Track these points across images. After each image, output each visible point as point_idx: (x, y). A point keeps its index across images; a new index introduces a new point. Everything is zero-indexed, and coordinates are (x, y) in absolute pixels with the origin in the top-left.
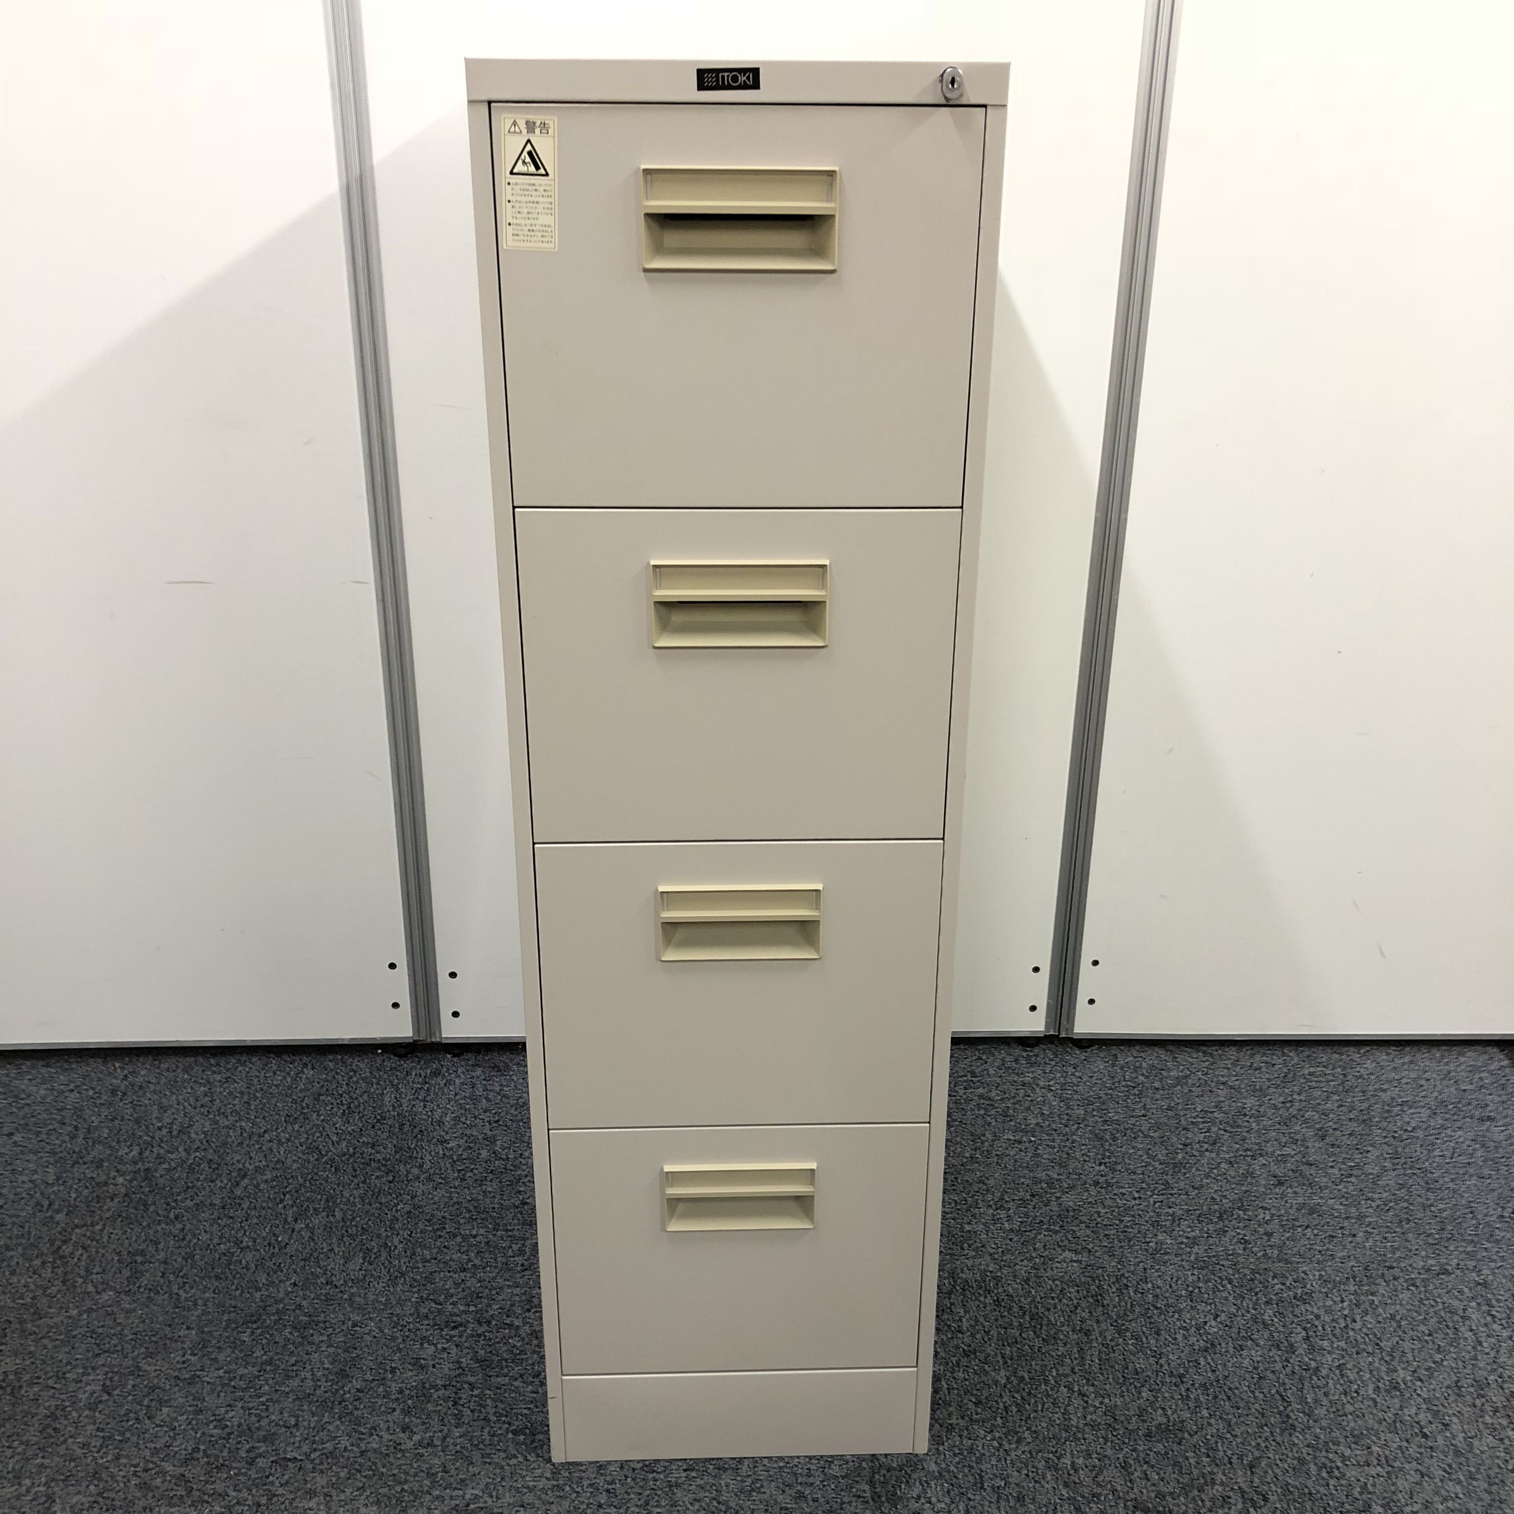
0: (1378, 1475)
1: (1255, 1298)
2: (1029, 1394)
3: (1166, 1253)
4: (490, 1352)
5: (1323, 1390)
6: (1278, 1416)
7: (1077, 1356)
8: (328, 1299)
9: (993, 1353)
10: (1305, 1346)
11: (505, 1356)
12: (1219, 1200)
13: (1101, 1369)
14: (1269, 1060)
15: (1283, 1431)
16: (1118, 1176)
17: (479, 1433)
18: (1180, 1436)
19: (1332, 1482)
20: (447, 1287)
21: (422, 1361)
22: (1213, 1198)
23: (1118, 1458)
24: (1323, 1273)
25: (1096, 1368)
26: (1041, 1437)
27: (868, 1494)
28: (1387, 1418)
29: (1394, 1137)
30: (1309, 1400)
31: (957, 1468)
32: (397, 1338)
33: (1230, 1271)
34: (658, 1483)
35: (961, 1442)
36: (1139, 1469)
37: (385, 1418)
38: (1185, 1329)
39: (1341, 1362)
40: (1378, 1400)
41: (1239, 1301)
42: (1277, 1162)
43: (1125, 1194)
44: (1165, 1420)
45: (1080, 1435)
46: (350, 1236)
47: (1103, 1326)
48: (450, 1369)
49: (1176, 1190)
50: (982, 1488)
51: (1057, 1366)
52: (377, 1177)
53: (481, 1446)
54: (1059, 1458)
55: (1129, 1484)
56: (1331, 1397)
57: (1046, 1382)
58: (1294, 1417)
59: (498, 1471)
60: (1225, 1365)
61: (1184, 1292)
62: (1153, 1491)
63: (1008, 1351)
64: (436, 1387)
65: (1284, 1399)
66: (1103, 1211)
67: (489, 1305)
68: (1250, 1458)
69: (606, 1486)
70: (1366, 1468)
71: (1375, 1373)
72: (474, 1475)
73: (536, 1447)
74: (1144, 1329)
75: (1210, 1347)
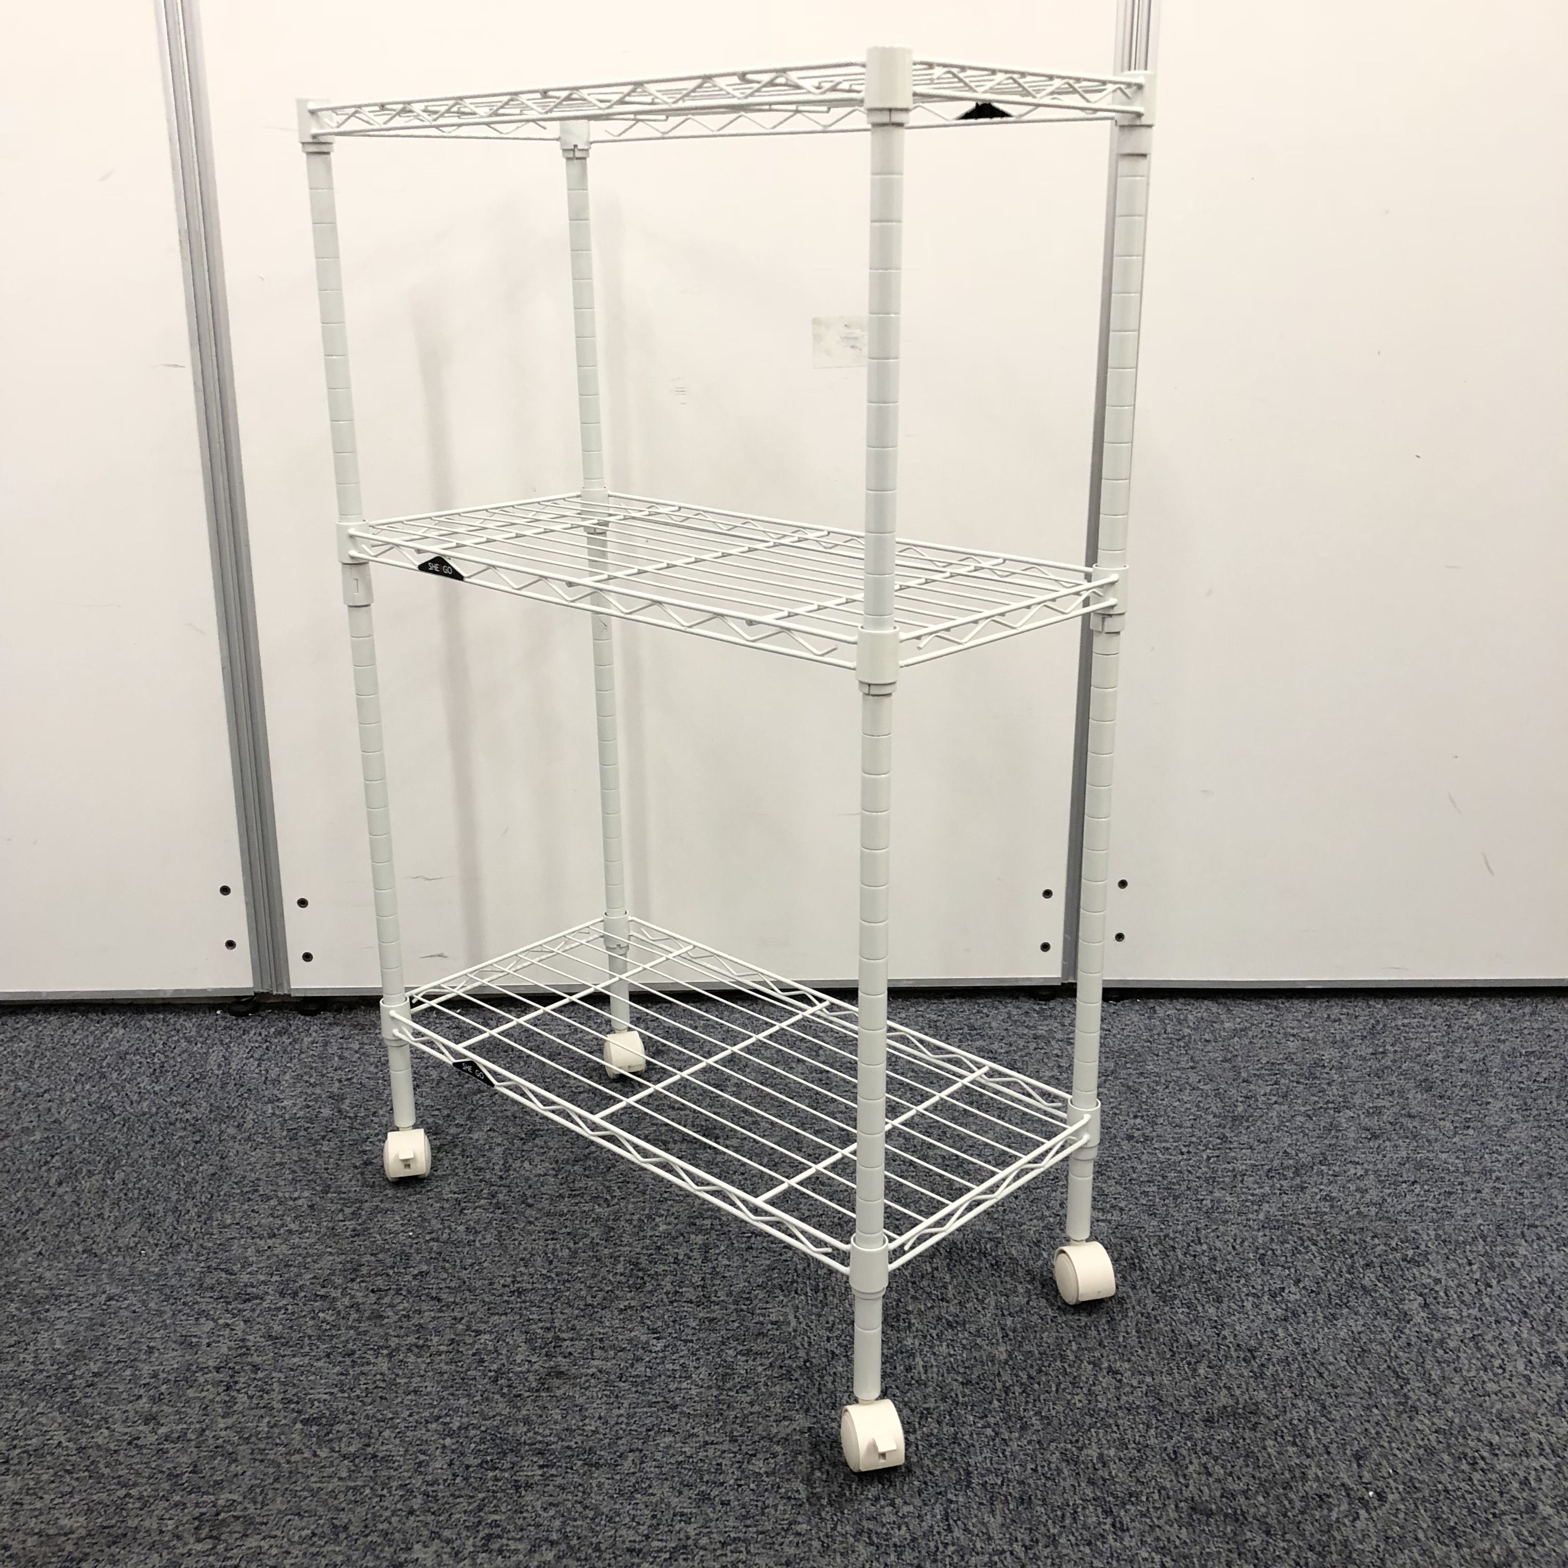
0: (1542, 1467)
1: (1349, 1261)
2: (1040, 1371)
3: (1225, 1212)
4: (291, 1327)
5: (1453, 1366)
6: (1391, 1395)
7: (1106, 1327)
8: (80, 1271)
9: (988, 1324)
10: (1425, 1315)
11: (309, 1332)
12: (1294, 1153)
13: (1140, 1342)
14: (1351, 1011)
15: (1399, 1414)
16: (1160, 1130)
17: (255, 1424)
18: (1254, 1419)
19: (1477, 1476)
20: (247, 1254)
21: (194, 1340)
22: (1285, 1152)
23: (1166, 1449)
24: (1440, 1232)
25: (1133, 1341)
26: (1055, 1422)
27: (803, 1495)
28: (1547, 1399)
29: (1521, 1089)
30: (1434, 1377)
31: (933, 1461)
32: (164, 1312)
33: (1313, 1231)
34: (500, 1484)
35: (940, 1430)
36: (1195, 1461)
37: (124, 1408)
38: (1254, 1295)
39: (1476, 1332)
40: (1533, 1376)
41: (1329, 1265)
42: (1368, 1114)
43: (1168, 1149)
44: (1231, 1402)
45: (1111, 1421)
46: (131, 1201)
47: (1142, 1293)
48: (230, 1348)
49: (1235, 1145)
50: (968, 1487)
51: (1080, 1340)
52: (181, 1137)
53: (253, 1439)
54: (1080, 1449)
55: (1182, 1480)
56: (1465, 1373)
57: (1063, 1358)
58: (1415, 1398)
59: (271, 1470)
60: (1313, 1337)
61: (1251, 1255)
62: (1216, 1489)
63: (1009, 1322)
64: (203, 1370)
65: (1398, 1377)
66: (1140, 1167)
67: (299, 1275)
68: (1356, 1448)
69: (424, 1488)
70: (1524, 1458)
71: (1525, 1345)
72: (236, 1475)
73: (331, 1441)
74: (1198, 1295)
75: (1292, 1315)
